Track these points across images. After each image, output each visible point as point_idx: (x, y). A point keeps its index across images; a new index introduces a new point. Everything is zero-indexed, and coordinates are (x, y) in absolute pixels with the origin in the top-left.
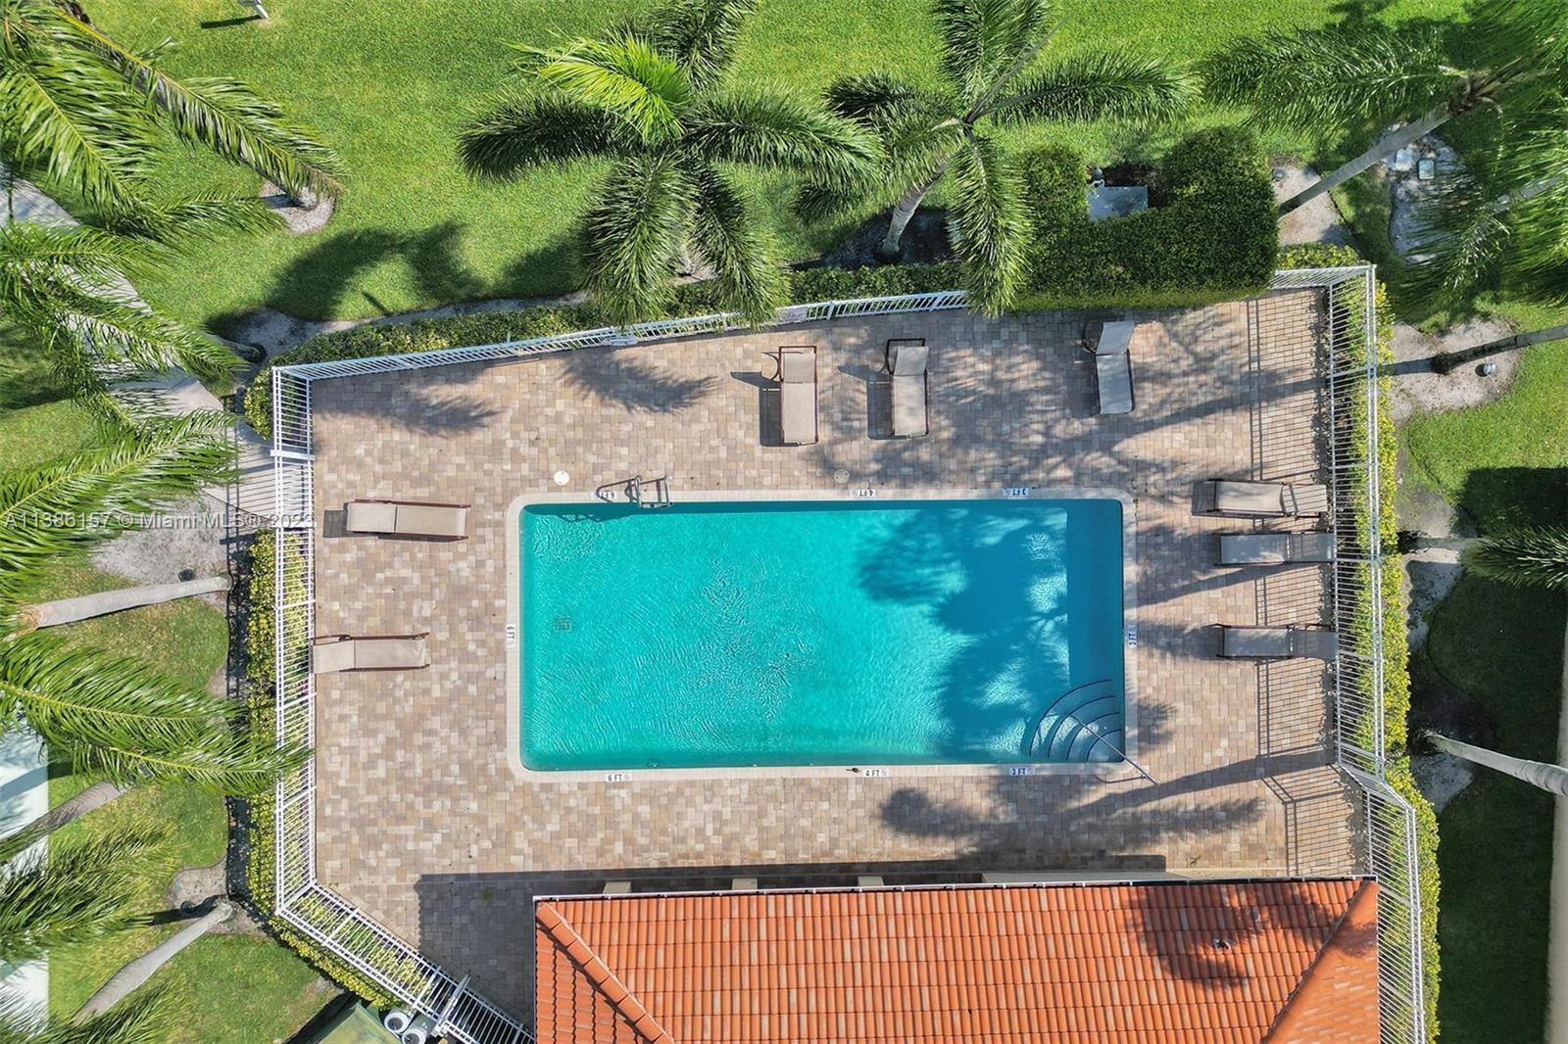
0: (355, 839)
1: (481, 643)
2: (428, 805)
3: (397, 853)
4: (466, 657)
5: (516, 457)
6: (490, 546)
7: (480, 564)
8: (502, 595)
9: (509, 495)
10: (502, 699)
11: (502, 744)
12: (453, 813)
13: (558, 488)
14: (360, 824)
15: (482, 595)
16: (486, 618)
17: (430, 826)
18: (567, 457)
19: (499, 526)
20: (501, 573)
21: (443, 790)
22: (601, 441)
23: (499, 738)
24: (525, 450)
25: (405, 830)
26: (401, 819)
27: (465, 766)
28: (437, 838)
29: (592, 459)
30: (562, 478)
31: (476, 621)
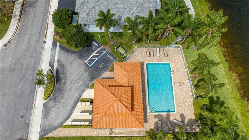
1: (157, 60)
2: (143, 57)
3: (139, 54)
6: (166, 61)
7: (164, 60)
8: (162, 62)
9: (170, 62)
10: (152, 62)
11: (148, 62)
12: (142, 59)
14: (141, 52)
15: (162, 60)
17: (141, 57)
19: (168, 61)
20: (164, 62)
22: (176, 69)
24: (175, 63)
25: (141, 55)
27: (146, 59)
29: (175, 68)
30: (173, 66)
31: (159, 60)
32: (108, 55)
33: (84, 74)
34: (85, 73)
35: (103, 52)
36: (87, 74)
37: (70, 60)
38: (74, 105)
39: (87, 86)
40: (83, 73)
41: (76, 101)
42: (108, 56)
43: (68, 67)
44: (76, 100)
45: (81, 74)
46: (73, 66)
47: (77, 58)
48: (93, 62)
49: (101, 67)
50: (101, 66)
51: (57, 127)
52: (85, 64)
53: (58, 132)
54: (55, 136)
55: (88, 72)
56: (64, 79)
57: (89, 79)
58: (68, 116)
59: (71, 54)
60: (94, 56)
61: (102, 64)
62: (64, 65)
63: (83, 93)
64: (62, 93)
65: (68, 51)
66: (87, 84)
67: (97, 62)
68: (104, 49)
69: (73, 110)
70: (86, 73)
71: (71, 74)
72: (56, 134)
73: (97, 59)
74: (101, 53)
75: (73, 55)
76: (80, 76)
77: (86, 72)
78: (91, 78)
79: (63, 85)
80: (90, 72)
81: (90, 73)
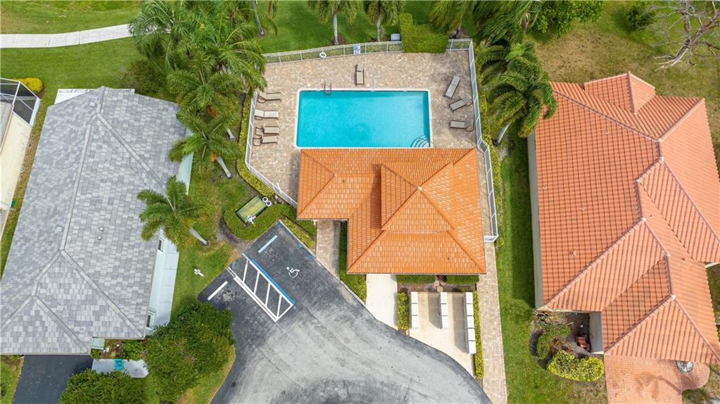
0: (259, 161)
1: (289, 119)
2: (275, 154)
3: (268, 165)
4: (286, 122)
5: (300, 80)
6: (293, 99)
7: (291, 103)
8: (295, 109)
9: (298, 88)
10: (293, 131)
11: (293, 141)
12: (281, 156)
13: (308, 87)
14: (260, 158)
15: (291, 109)
16: (291, 114)
17: (276, 159)
18: (311, 80)
19: (295, 95)
20: (295, 104)
21: (279, 151)
22: (317, 78)
23: (292, 139)
24: (302, 80)
25: (270, 160)
26: (269, 157)
27: (284, 146)
28: (277, 162)
29: (315, 82)
30: (308, 85)
31: (289, 115)
32: (260, 252)
33: (319, 322)
34: (316, 321)
35: (250, 267)
36: (318, 314)
37: (267, 375)
38: (413, 347)
39: (357, 312)
40: (313, 326)
41: (402, 341)
42: (265, 250)
43: (293, 376)
44: (400, 342)
45: (317, 333)
46: (289, 361)
47: (261, 349)
48: (281, 295)
49: (298, 271)
50: (295, 272)
51: (480, 393)
52: (286, 323)
53: (493, 390)
54: (506, 398)
55: (312, 311)
56: (334, 388)
57: (335, 306)
58: (447, 364)
59: (244, 373)
60: (261, 294)
61: (288, 268)
62: (284, 392)
63: (377, 321)
64: (379, 389)
65: (234, 385)
66: (352, 311)
67: (280, 285)
68: (241, 262)
69: (430, 349)
70: (314, 318)
71: (317, 364)
72: (501, 394)
73: (270, 283)
74: (252, 272)
75: (249, 366)
76: (324, 335)
77: (312, 315)
78: (331, 301)
79: (351, 390)
80: (313, 305)
81: (316, 302)
